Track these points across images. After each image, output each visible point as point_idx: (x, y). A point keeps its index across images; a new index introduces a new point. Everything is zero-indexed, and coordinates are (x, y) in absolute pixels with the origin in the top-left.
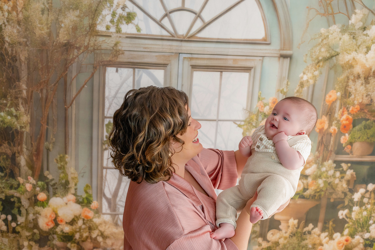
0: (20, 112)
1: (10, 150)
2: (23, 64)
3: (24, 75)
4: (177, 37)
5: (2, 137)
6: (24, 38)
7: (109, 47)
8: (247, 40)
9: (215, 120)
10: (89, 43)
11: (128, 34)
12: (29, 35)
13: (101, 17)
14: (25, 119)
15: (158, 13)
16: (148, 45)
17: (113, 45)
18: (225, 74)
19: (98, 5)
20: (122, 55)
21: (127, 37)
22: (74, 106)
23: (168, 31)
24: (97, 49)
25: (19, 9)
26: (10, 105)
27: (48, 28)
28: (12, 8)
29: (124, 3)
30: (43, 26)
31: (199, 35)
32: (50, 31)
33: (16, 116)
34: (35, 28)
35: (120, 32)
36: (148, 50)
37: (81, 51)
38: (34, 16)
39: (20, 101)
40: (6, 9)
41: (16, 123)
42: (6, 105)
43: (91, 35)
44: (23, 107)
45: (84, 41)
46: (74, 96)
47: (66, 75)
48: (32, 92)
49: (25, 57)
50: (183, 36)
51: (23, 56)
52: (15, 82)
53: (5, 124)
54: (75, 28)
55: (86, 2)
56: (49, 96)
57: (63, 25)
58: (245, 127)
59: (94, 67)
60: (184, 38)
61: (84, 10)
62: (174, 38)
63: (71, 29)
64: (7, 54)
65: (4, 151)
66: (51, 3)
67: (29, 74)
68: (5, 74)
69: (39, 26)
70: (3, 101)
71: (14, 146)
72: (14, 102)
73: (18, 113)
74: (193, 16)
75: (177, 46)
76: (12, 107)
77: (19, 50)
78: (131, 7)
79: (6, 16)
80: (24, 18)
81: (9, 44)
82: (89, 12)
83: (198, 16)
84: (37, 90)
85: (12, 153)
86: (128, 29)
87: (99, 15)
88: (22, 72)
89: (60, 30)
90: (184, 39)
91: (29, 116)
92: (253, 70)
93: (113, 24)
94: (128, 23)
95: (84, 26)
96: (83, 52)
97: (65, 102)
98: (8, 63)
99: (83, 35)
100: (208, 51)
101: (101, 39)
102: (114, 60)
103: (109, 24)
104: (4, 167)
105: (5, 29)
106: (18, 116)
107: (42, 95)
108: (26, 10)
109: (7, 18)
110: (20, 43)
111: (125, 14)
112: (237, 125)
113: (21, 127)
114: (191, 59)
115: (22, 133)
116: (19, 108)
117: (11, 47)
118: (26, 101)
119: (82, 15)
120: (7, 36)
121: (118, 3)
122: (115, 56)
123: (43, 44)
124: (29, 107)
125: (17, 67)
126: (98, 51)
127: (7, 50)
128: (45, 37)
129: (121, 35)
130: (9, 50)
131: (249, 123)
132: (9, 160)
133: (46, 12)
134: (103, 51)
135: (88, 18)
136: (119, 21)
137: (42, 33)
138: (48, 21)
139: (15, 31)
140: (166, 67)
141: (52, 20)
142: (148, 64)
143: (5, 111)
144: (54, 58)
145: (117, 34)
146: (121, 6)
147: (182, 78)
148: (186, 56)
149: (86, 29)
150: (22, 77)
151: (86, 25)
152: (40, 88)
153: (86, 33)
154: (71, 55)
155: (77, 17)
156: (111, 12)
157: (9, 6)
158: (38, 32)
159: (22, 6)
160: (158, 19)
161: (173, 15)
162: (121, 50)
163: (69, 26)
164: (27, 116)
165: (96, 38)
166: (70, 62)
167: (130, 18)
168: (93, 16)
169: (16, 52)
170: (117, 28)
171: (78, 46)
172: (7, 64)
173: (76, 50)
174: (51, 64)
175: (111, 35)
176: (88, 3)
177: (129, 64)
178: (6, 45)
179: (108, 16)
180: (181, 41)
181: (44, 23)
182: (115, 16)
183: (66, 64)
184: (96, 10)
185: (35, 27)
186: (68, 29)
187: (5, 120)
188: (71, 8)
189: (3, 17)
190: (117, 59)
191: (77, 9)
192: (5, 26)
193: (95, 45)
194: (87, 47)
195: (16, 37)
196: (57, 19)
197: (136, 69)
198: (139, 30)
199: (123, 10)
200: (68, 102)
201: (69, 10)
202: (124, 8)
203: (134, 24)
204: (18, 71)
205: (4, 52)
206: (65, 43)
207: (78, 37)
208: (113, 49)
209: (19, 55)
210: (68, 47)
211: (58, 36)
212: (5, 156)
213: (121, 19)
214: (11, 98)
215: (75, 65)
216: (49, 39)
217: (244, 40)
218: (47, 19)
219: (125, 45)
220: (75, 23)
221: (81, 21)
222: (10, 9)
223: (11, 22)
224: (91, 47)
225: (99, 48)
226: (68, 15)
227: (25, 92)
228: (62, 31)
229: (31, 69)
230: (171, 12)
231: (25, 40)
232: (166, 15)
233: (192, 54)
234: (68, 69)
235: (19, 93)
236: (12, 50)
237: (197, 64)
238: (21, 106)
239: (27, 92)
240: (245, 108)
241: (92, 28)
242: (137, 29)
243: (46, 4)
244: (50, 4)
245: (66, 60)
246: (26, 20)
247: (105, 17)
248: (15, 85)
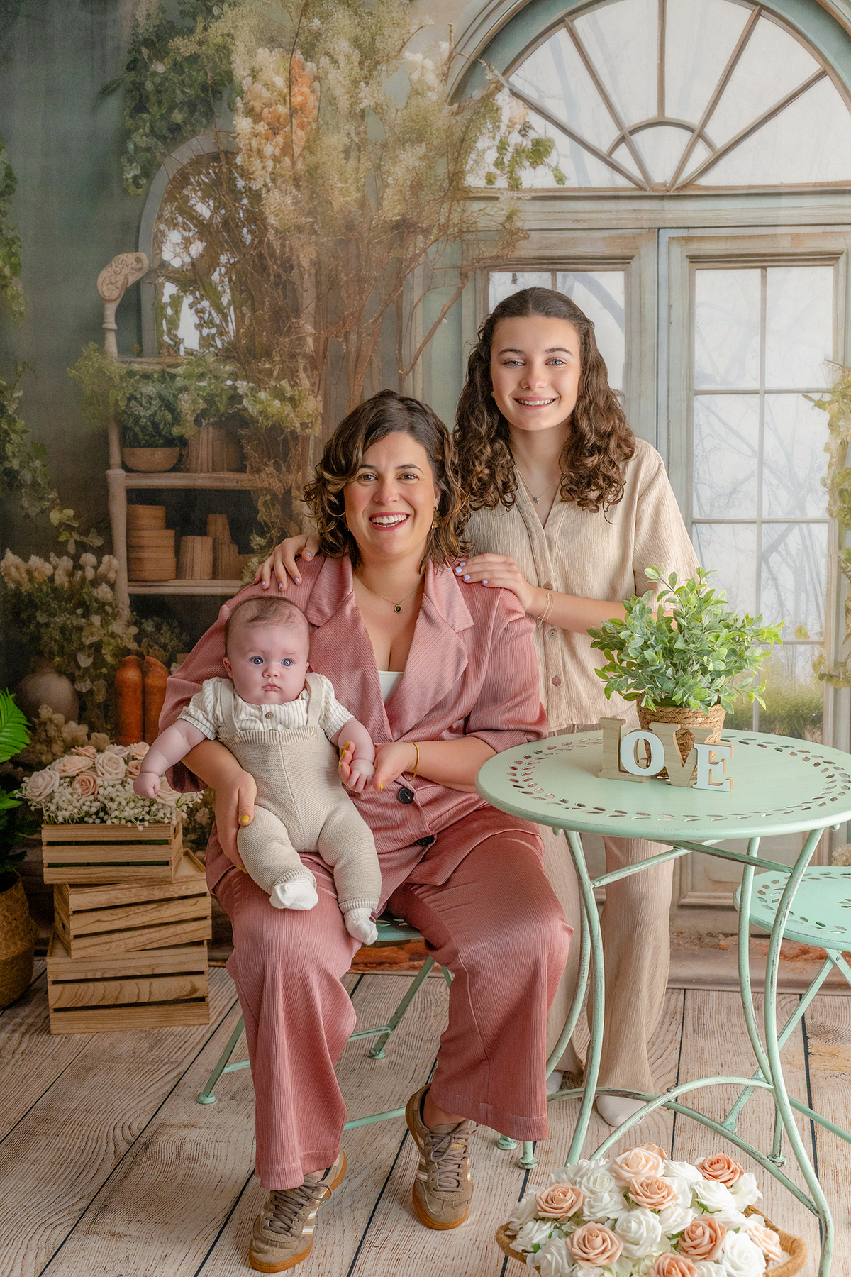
0: (300, 389)
1: (280, 481)
2: (306, 276)
3: (308, 300)
4: (652, 189)
5: (263, 451)
6: (307, 215)
7: (494, 225)
8: (821, 184)
9: (756, 393)
10: (449, 216)
11: (536, 190)
12: (318, 209)
13: (473, 156)
14: (312, 404)
15: (604, 136)
16: (584, 212)
17: (502, 219)
18: (774, 274)
19: (467, 128)
20: (525, 241)
21: (534, 198)
22: (419, 369)
23: (629, 177)
24: (469, 231)
25: (297, 151)
26: (278, 374)
27: (358, 190)
28: (282, 149)
29: (525, 119)
30: (348, 185)
31: (703, 181)
32: (364, 196)
33: (292, 400)
34: (330, 191)
35: (517, 188)
36: (585, 226)
37: (432, 237)
38: (329, 164)
39: (301, 363)
40: (270, 154)
41: (292, 415)
42: (270, 373)
43: (453, 199)
44: (308, 376)
45: (438, 213)
46: (418, 346)
47: (401, 296)
48: (327, 339)
49: (311, 260)
50: (665, 186)
51: (305, 258)
52: (288, 318)
53: (267, 419)
54: (417, 187)
55: (441, 122)
56: (363, 349)
57: (390, 180)
58: (835, 407)
59: (461, 274)
60: (667, 191)
61: (435, 143)
62: (643, 192)
63: (408, 189)
64: (272, 255)
65: (266, 484)
66: (365, 133)
67: (318, 299)
68: (267, 300)
69: (340, 185)
70: (264, 364)
71: (288, 471)
72: (288, 366)
73: (297, 393)
74: (687, 136)
75: (652, 211)
76: (283, 378)
77: (297, 244)
78: (540, 127)
79: (270, 169)
80: (308, 171)
81: (277, 231)
82: (448, 145)
83: (699, 134)
84: (336, 336)
85: (284, 489)
86: (536, 178)
87: (469, 150)
88: (305, 294)
89: (384, 192)
90: (668, 194)
91: (319, 398)
92: (842, 259)
93: (502, 170)
94: (534, 165)
95: (438, 178)
96: (435, 241)
97: (399, 361)
98: (275, 276)
99: (434, 200)
100: (727, 219)
101: (476, 206)
102: (507, 255)
103: (493, 169)
104: (265, 523)
105: (267, 199)
106: (296, 398)
107: (347, 346)
108: (312, 152)
109: (272, 173)
110: (299, 229)
111: (527, 144)
112: (813, 404)
113: (304, 426)
114: (688, 240)
115: (306, 439)
116: (299, 379)
117: (280, 238)
118: (314, 363)
119: (433, 152)
120: (271, 213)
121: (510, 120)
122: (508, 244)
123: (350, 227)
124: (320, 375)
125: (294, 284)
126: (468, 236)
127: (273, 247)
128: (353, 209)
129: (520, 195)
130: (277, 244)
131: (844, 396)
132: (278, 506)
133: (354, 154)
134: (481, 235)
135: (445, 159)
136: (514, 161)
137: (347, 203)
138: (358, 172)
139: (289, 201)
140: (629, 263)
141: (368, 170)
142: (586, 258)
143: (269, 388)
144: (374, 258)
145: (511, 193)
146: (518, 127)
147: (669, 288)
148: (675, 236)
149: (441, 185)
150: (304, 307)
151: (441, 177)
152: (343, 331)
153: (442, 194)
154: (410, 250)
155: (420, 158)
156: (497, 142)
157: (275, 147)
158: (338, 200)
159: (303, 143)
160: (604, 148)
161: (638, 138)
162: (522, 230)
163: (404, 180)
164: (315, 397)
165: (464, 206)
166: (408, 266)
167: (539, 152)
168: (456, 154)
169: (291, 249)
170: (511, 178)
171: (424, 226)
172: (272, 277)
173: (421, 236)
174: (366, 271)
175: (499, 196)
176: (444, 124)
177: (541, 261)
178: (271, 235)
179: (489, 151)
180: (662, 198)
181: (349, 179)
182: (506, 149)
183: (399, 271)
184: (463, 140)
185: (332, 189)
186: (402, 189)
187: (269, 409)
188: (409, 140)
189: (264, 172)
190: (513, 251)
191: (422, 141)
192: (268, 191)
193: (462, 221)
194: (444, 228)
195: (291, 216)
196: (378, 168)
197: (558, 273)
198: (560, 179)
199: (523, 136)
200: (407, 361)
201: (403, 144)
202: (525, 130)
203: (549, 166)
204: (294, 290)
205: (265, 251)
206: (397, 221)
207: (425, 206)
208: (504, 228)
209: (298, 257)
210: (403, 228)
211: (380, 206)
212: (268, 497)
213: (520, 157)
214: (281, 356)
215: (419, 271)
216: (362, 214)
217: (815, 185)
218: (357, 169)
219: (531, 217)
220: (417, 174)
221: (431, 168)
222: (277, 152)
223: (279, 182)
224: (455, 225)
225: (471, 229)
226: (402, 156)
227: (310, 340)
228: (388, 194)
229: (323, 287)
230: (632, 132)
231: (310, 220)
232: (622, 139)
233: (689, 228)
234: (404, 282)
235: (299, 344)
236: (283, 246)
237: (702, 253)
238: (302, 375)
239: (316, 340)
240: (831, 357)
241: (455, 183)
242: (555, 177)
243: (353, 135)
244: (363, 135)
245: (399, 260)
246: (310, 174)
247: (484, 154)
248: (290, 327)
